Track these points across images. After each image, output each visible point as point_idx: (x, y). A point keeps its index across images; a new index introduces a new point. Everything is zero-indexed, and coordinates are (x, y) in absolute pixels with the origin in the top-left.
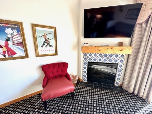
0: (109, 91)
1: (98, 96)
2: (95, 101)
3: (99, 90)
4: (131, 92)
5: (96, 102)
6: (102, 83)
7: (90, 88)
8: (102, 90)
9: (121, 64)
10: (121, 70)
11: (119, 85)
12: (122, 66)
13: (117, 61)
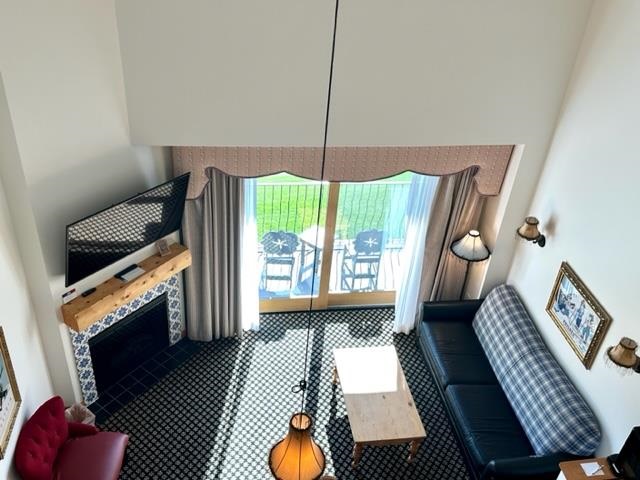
0: (172, 373)
1: (165, 406)
2: (168, 420)
3: (151, 390)
4: (210, 337)
5: (172, 420)
6: (140, 366)
7: (129, 407)
8: (159, 384)
9: (172, 288)
10: (176, 302)
11: (180, 337)
12: (175, 291)
13: (162, 287)
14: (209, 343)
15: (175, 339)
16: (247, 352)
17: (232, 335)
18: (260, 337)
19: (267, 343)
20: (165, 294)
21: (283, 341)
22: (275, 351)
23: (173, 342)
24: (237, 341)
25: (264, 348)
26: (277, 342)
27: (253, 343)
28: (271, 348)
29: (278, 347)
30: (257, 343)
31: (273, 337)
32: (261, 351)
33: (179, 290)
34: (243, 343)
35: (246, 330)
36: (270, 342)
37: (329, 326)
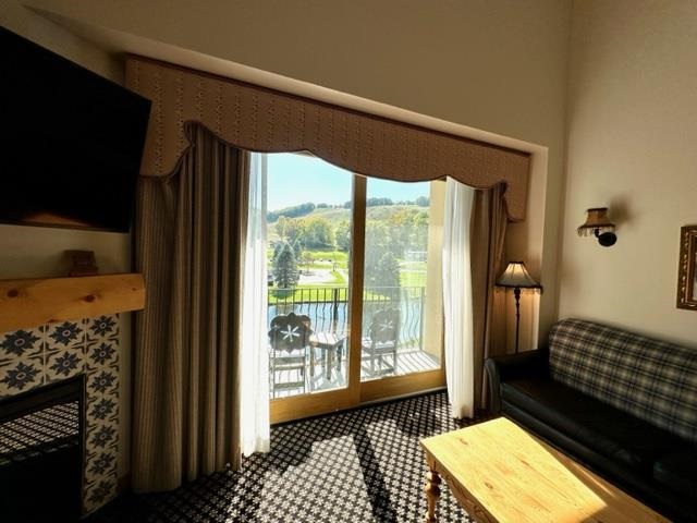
4: (176, 480)
9: (104, 368)
10: (108, 405)
11: (113, 491)
12: (109, 378)
13: (73, 361)
14: (174, 492)
15: (97, 497)
16: (250, 496)
17: (220, 469)
18: (271, 463)
19: (285, 469)
20: (80, 380)
21: (313, 462)
22: (300, 482)
23: (90, 506)
24: (230, 478)
25: (281, 481)
26: (302, 466)
27: (261, 476)
28: (293, 478)
29: (304, 475)
30: (267, 474)
31: (294, 457)
32: (276, 489)
33: (120, 377)
34: (242, 480)
35: (247, 454)
36: (290, 468)
37: (371, 427)
